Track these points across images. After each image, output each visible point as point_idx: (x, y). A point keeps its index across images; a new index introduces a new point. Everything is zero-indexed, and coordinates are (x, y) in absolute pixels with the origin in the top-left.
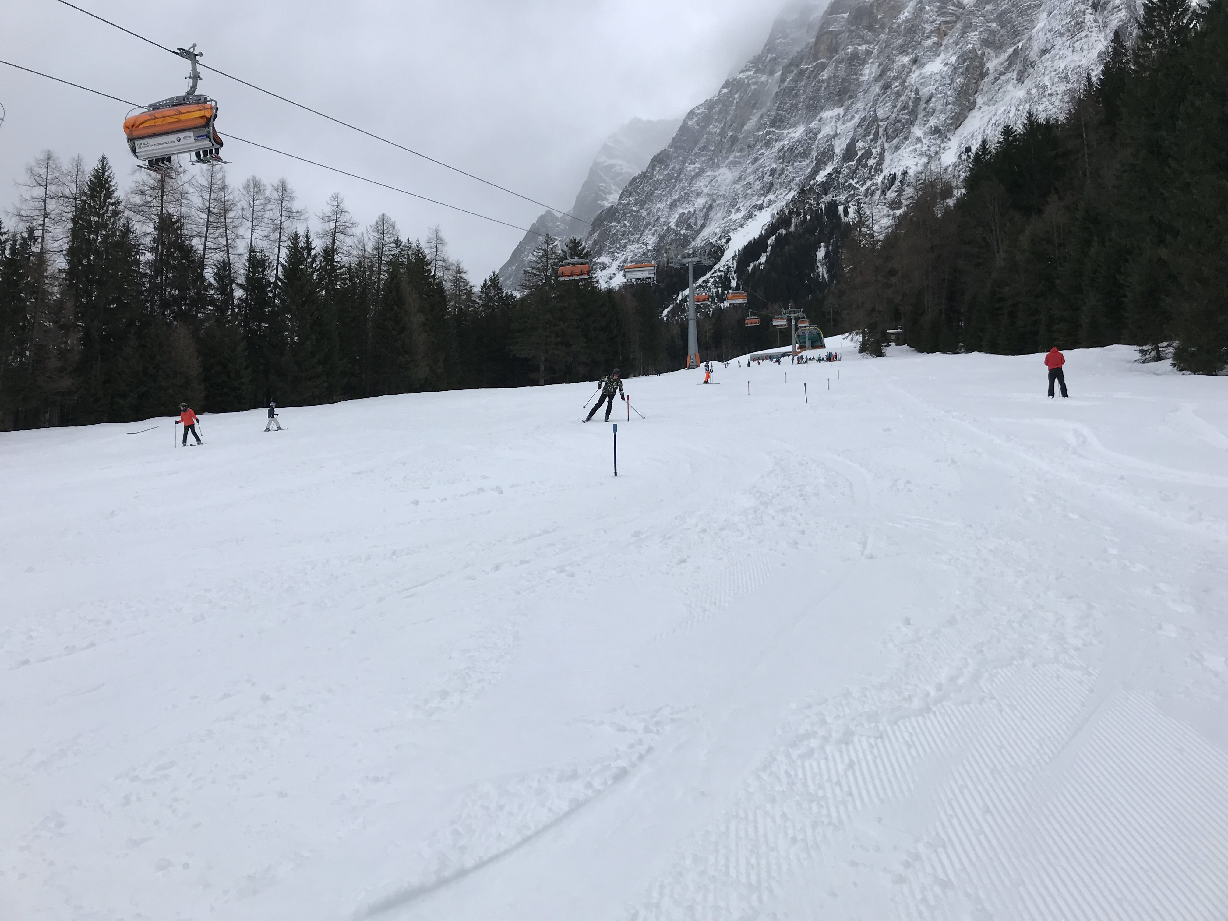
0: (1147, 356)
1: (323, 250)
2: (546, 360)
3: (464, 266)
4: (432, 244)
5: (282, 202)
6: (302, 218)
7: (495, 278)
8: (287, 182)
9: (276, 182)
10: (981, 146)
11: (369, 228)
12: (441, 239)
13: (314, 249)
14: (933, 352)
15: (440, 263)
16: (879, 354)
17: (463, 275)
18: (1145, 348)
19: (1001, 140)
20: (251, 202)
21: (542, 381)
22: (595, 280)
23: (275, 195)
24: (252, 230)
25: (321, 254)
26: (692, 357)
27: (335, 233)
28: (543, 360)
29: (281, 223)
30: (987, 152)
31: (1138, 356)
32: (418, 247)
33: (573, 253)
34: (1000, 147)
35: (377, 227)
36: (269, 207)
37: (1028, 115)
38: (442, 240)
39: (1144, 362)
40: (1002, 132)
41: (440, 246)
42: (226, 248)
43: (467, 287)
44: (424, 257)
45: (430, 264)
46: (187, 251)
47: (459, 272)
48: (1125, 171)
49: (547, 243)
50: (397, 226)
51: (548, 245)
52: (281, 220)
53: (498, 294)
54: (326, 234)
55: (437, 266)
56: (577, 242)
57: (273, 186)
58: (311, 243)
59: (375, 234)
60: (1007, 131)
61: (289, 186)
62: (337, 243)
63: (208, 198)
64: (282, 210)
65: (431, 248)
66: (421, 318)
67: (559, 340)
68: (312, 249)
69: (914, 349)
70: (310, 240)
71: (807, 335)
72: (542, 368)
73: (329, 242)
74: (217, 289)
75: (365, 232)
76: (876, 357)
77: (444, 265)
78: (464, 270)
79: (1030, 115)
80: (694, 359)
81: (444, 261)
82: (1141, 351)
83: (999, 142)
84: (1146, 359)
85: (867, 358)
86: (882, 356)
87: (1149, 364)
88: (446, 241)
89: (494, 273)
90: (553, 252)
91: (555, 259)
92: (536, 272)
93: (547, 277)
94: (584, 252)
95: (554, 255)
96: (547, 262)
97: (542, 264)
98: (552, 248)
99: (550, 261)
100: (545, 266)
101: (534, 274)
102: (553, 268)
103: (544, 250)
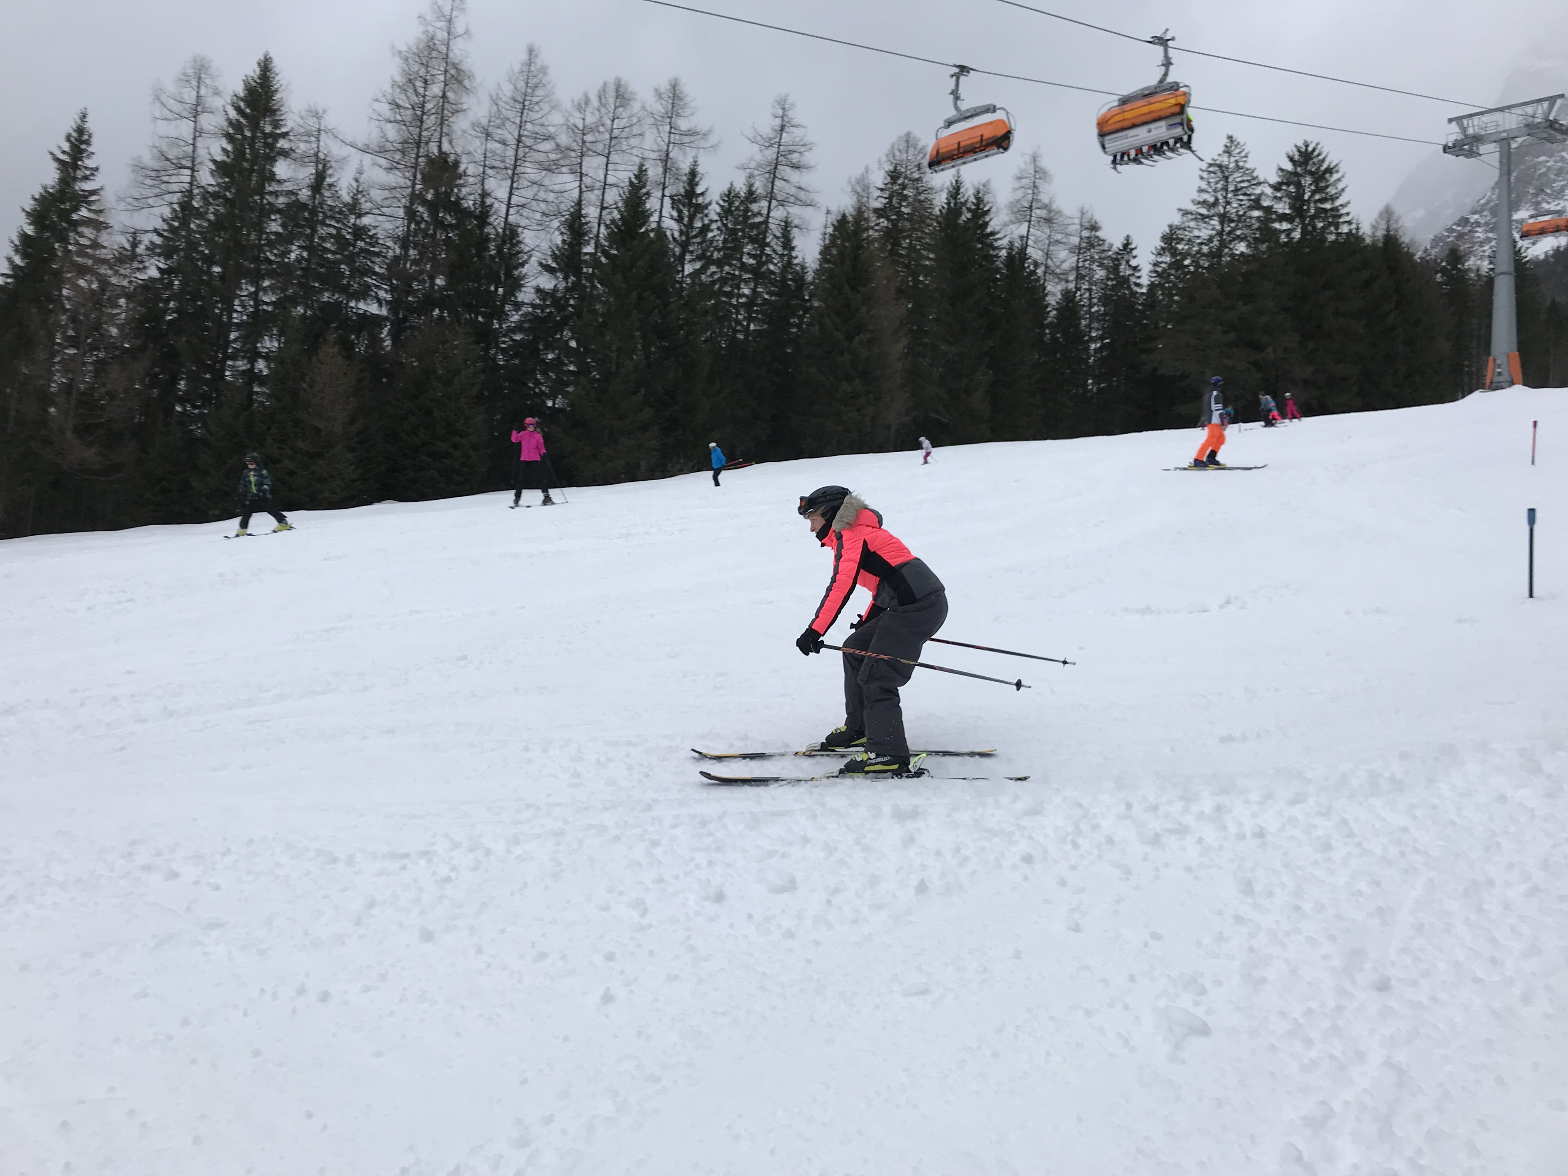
5: (672, 118)
7: (1173, 238)
8: (681, 82)
9: (662, 84)
26: (1499, 362)
33: (1301, 171)
35: (891, 154)
41: (1040, 184)
57: (652, 92)
61: (687, 90)
80: (1505, 365)
90: (1238, 167)
91: (1243, 181)
92: (1204, 211)
93: (1224, 218)
94: (1325, 166)
95: (1241, 174)
96: (1225, 189)
97: (1213, 193)
98: (1237, 161)
99: (1231, 188)
100: (1220, 197)
101: (1200, 214)
102: (1238, 200)
103: (1220, 166)
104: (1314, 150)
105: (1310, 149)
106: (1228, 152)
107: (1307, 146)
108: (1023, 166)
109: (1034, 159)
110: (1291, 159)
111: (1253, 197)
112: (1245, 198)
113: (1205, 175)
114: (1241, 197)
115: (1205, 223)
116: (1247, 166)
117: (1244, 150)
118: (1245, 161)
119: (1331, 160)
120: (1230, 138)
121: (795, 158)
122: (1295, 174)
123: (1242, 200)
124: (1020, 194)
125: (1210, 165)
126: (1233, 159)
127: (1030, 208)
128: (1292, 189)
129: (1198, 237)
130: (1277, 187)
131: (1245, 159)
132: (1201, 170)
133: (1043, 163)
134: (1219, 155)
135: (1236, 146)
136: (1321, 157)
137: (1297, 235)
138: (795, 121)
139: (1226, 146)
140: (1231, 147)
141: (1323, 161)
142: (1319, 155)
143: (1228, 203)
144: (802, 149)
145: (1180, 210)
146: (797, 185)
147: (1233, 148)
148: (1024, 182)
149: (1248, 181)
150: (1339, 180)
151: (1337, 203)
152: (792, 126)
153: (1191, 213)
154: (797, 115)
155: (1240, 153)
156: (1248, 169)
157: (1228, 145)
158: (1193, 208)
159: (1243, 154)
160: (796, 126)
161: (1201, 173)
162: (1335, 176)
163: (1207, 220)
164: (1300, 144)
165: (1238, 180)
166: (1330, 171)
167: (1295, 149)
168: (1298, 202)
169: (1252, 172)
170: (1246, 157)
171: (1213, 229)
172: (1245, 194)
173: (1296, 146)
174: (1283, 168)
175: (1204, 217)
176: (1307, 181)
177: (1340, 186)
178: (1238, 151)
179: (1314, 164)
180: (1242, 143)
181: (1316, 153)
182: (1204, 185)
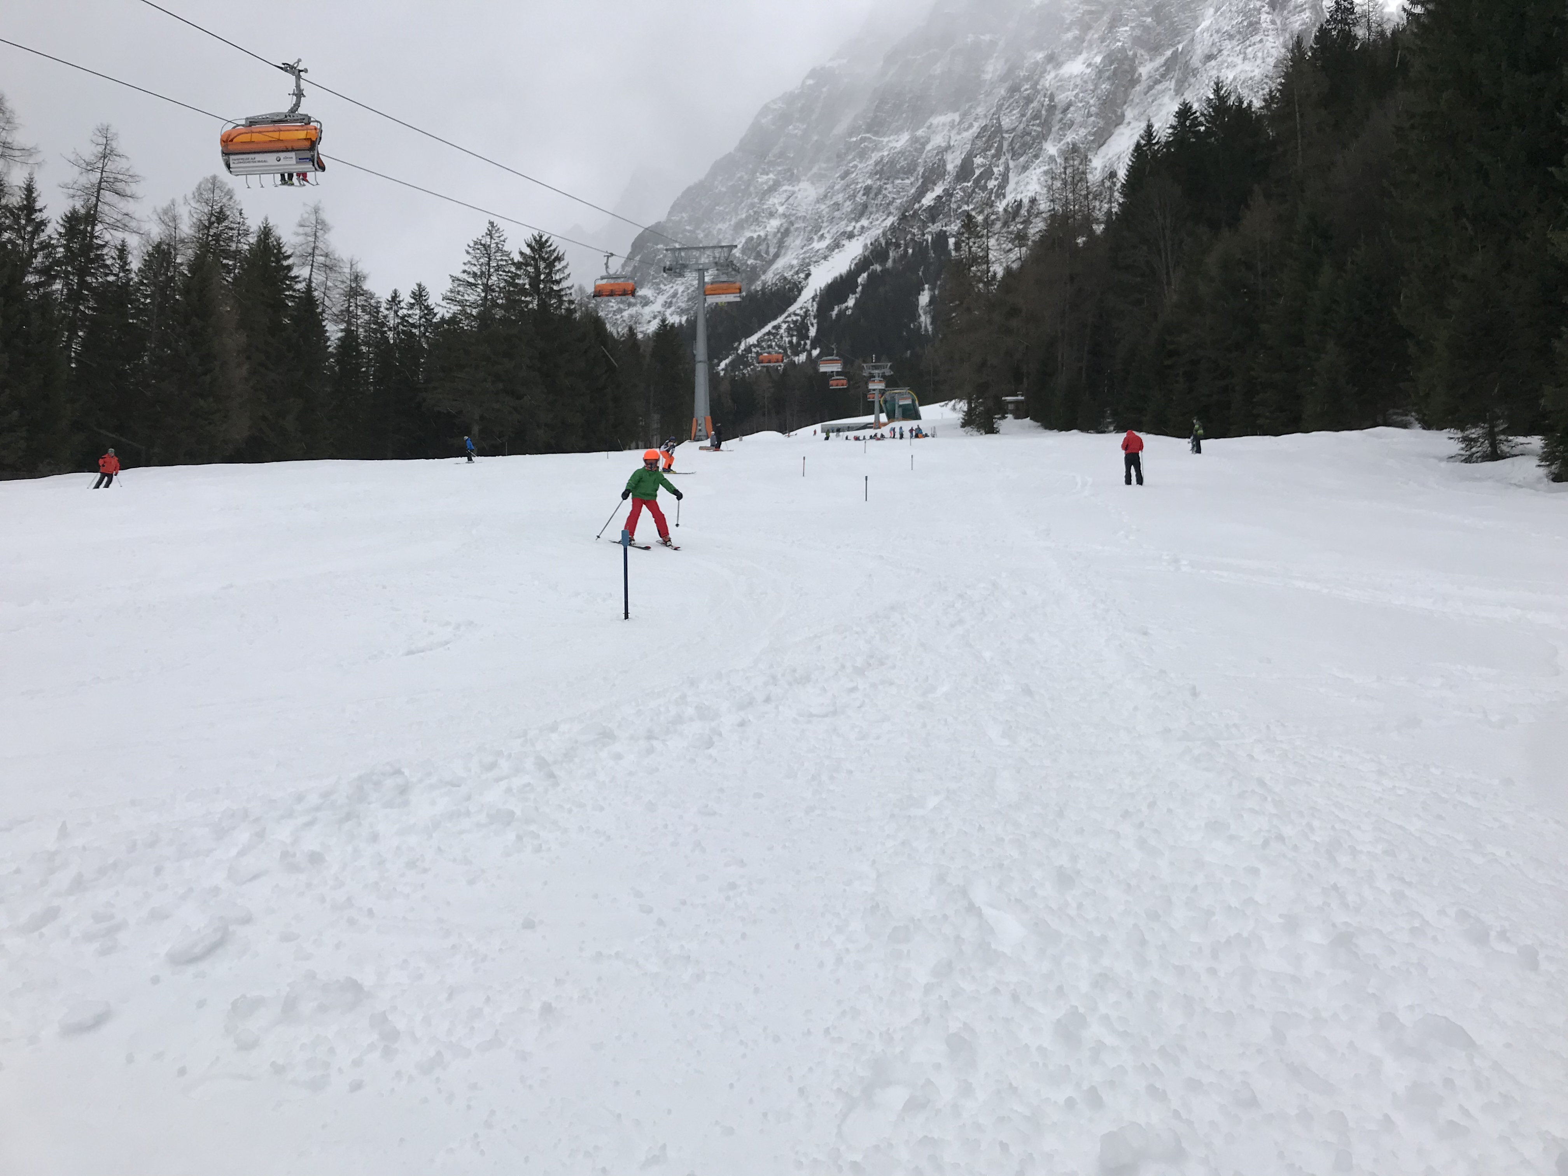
0: (1473, 449)
1: (65, 214)
3: (362, 268)
6: (25, 158)
13: (43, 210)
14: (1068, 428)
15: (322, 260)
16: (991, 430)
17: (362, 283)
19: (1175, 124)
25: (60, 220)
26: (699, 422)
27: (100, 189)
30: (1154, 142)
31: (1456, 447)
32: (266, 229)
33: (537, 256)
34: (1173, 134)
37: (1215, 88)
38: (327, 224)
39: (1468, 460)
40: (1177, 113)
43: (371, 301)
47: (355, 277)
51: (491, 238)
53: (426, 317)
54: (79, 190)
55: (313, 264)
58: (36, 201)
60: (1185, 112)
61: (8, 104)
62: (103, 207)
65: (306, 234)
68: (37, 211)
69: (1039, 424)
70: (36, 195)
71: (897, 401)
76: (986, 433)
77: (328, 263)
78: (365, 274)
79: (1219, 85)
80: (703, 425)
81: (328, 256)
82: (1465, 439)
85: (972, 435)
86: (993, 433)
87: (1481, 464)
90: (498, 250)
91: (502, 260)
92: (472, 280)
93: (487, 288)
94: (555, 254)
95: (500, 254)
96: (489, 264)
97: (479, 267)
98: (497, 244)
99: (493, 264)
100: (484, 270)
101: (468, 282)
102: (498, 274)
103: (484, 245)
104: (547, 241)
105: (544, 239)
106: (490, 234)
107: (541, 237)
108: (306, 216)
109: (316, 211)
110: (529, 245)
111: (510, 274)
112: (504, 274)
113: (470, 250)
114: (501, 273)
115: (472, 289)
116: (504, 249)
117: (502, 235)
118: (503, 245)
119: (561, 250)
120: (492, 223)
121: (119, 186)
122: (534, 258)
123: (501, 275)
124: (301, 239)
125: (476, 243)
126: (493, 241)
127: (313, 254)
128: (530, 269)
129: (466, 301)
130: (518, 265)
131: (503, 243)
132: (469, 246)
133: (325, 216)
134: (483, 236)
135: (496, 231)
136: (552, 248)
137: (534, 305)
138: (120, 151)
139: (489, 230)
140: (492, 231)
141: (554, 250)
142: (550, 246)
143: (490, 276)
144: (130, 180)
145: (452, 276)
146: (125, 211)
147: (494, 232)
148: (308, 230)
149: (506, 260)
150: (565, 267)
151: (564, 284)
152: (116, 155)
153: (461, 281)
154: (119, 145)
155: (499, 237)
156: (505, 252)
157: (490, 228)
158: (465, 276)
159: (502, 238)
160: (120, 156)
161: (467, 248)
162: (563, 263)
163: (473, 287)
164: (536, 234)
165: (500, 258)
166: (559, 259)
167: (532, 239)
168: (535, 281)
169: (509, 254)
170: (504, 241)
171: (478, 296)
172: (504, 271)
173: (533, 235)
174: (523, 251)
175: (470, 284)
176: (542, 265)
177: (567, 272)
178: (497, 235)
179: (547, 253)
180: (501, 230)
181: (548, 244)
182: (468, 258)
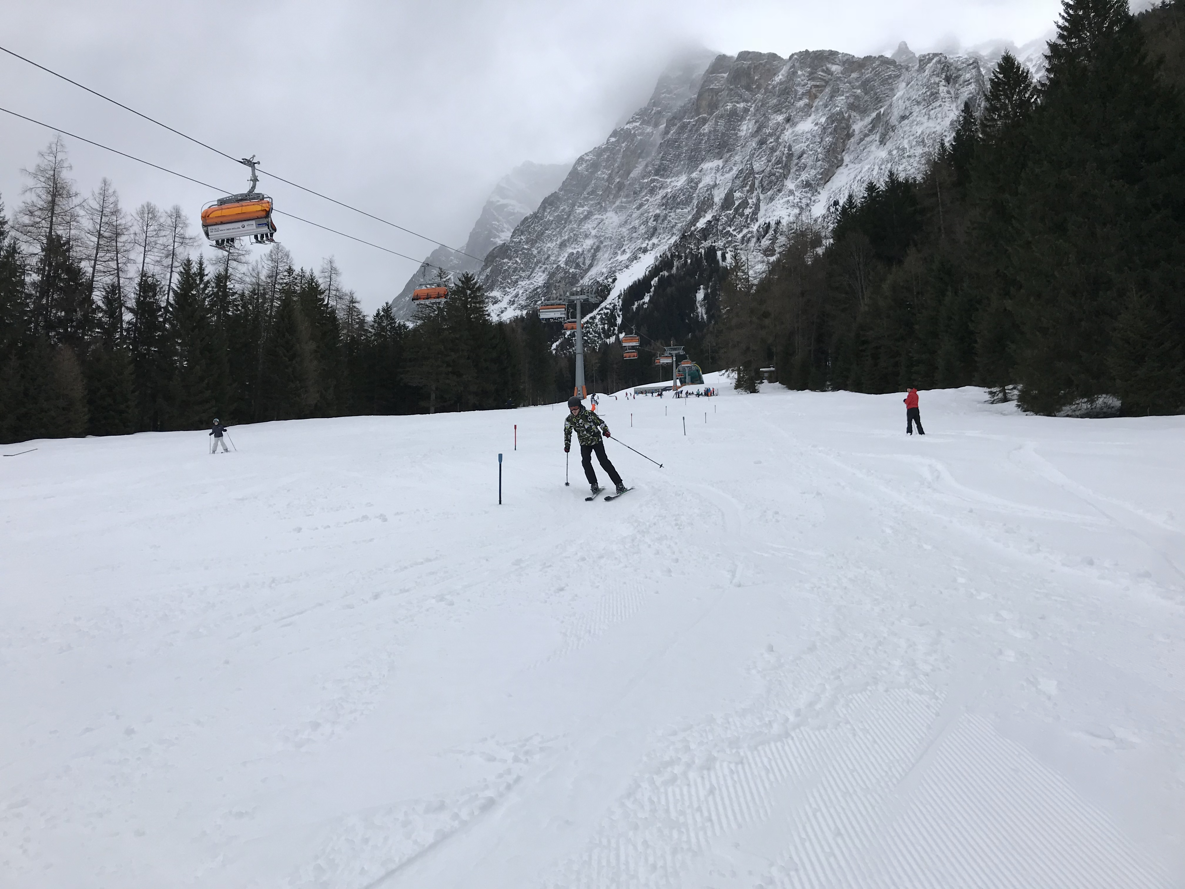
0: (995, 398)
1: (216, 276)
2: (437, 389)
3: (357, 296)
4: (326, 274)
5: (175, 228)
6: (195, 244)
7: (387, 309)
8: (181, 209)
9: (169, 208)
10: (848, 200)
11: (263, 256)
12: (335, 269)
13: (207, 275)
14: (803, 389)
15: (334, 293)
16: (754, 391)
17: (356, 305)
18: (994, 390)
19: (866, 195)
20: (145, 228)
21: (433, 409)
22: (487, 313)
23: (169, 221)
24: (144, 255)
25: (213, 280)
26: (579, 389)
27: (228, 260)
28: (434, 389)
29: (174, 249)
30: (853, 206)
31: (987, 397)
32: (311, 276)
33: (465, 287)
34: (865, 202)
35: (271, 256)
36: (163, 233)
37: (889, 174)
38: (336, 271)
39: (992, 403)
40: (866, 188)
41: (333, 276)
42: (116, 271)
43: (360, 316)
44: (318, 286)
45: (323, 293)
46: (75, 273)
47: (352, 302)
48: (974, 229)
49: (440, 276)
50: (291, 255)
51: (441, 278)
52: (174, 246)
53: (391, 324)
54: (218, 261)
55: (330, 295)
56: (469, 275)
57: (166, 213)
58: (204, 270)
59: (270, 262)
60: (871, 188)
61: (183, 213)
62: (230, 270)
63: (99, 221)
64: (175, 236)
65: (325, 277)
66: (312, 346)
67: (450, 369)
68: (204, 275)
69: (785, 386)
70: (203, 266)
71: (687, 371)
72: (433, 396)
73: (222, 269)
74: (105, 312)
75: (259, 260)
76: (751, 393)
77: (337, 294)
78: (358, 299)
79: (891, 174)
80: (581, 391)
81: (337, 290)
82: (991, 393)
83: (864, 197)
84: (994, 400)
85: (741, 394)
86: (755, 392)
87: (997, 404)
88: (340, 271)
89: (387, 303)
94: (476, 286)
98: (444, 281)
109: (331, 262)
119: (478, 283)
128: (462, 295)
129: (426, 317)
130: (456, 294)
133: (335, 266)
136: (474, 282)
155: (445, 277)
156: (449, 286)
162: (481, 292)
166: (478, 289)
170: (448, 279)
173: (463, 274)
174: (458, 284)
176: (469, 292)
179: (471, 284)
180: (446, 273)
181: (472, 279)
